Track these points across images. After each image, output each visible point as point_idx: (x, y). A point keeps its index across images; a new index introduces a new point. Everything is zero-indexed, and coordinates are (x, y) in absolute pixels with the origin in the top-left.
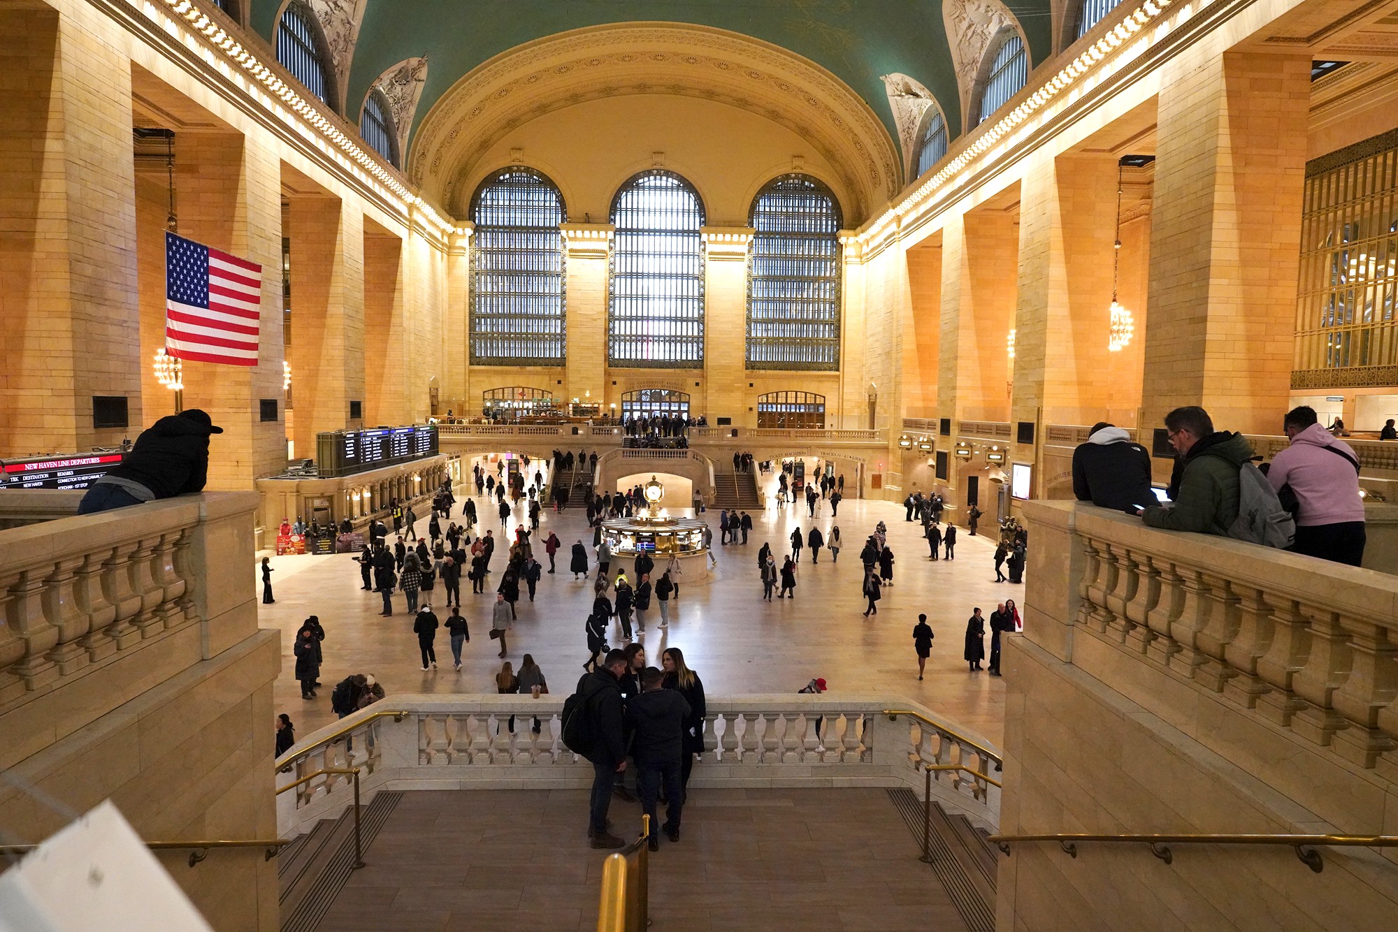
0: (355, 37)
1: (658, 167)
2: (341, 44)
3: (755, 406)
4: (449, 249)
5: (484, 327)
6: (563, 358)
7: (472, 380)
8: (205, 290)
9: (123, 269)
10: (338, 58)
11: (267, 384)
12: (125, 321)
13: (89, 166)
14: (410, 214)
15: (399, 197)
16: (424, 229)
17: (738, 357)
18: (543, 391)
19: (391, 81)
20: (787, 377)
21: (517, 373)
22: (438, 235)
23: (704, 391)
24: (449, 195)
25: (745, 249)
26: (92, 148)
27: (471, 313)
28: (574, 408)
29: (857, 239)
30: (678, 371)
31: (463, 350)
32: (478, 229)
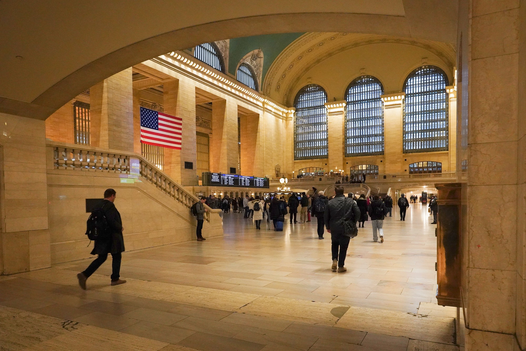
0: (228, 46)
1: (363, 75)
2: (224, 49)
3: (408, 169)
4: (287, 119)
5: (300, 146)
6: (327, 155)
7: (295, 166)
8: (157, 124)
9: (127, 118)
10: (224, 54)
11: (188, 157)
12: (128, 133)
13: (115, 89)
14: (263, 105)
15: (257, 100)
16: (271, 111)
17: (399, 148)
18: (320, 168)
19: (251, 60)
20: (423, 155)
21: (310, 162)
22: (281, 114)
23: (384, 164)
24: (285, 99)
25: (401, 102)
26: (117, 84)
27: (294, 141)
28: (331, 174)
29: (454, 89)
30: (373, 156)
31: (291, 154)
32: (297, 110)
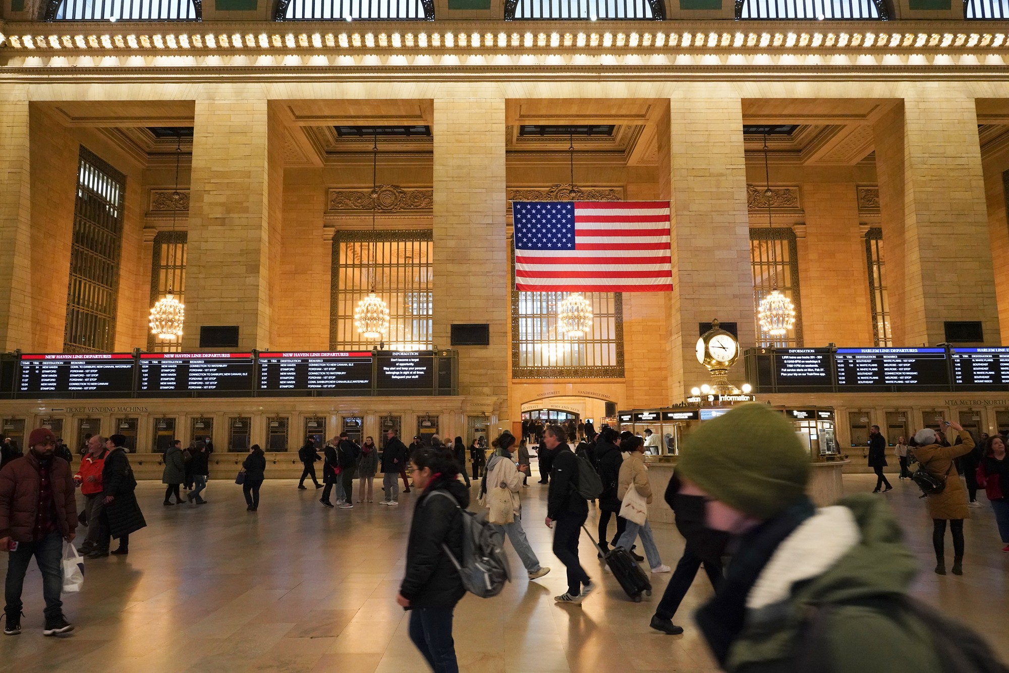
8: (569, 235)
9: (489, 237)
12: (489, 272)
26: (459, 167)
